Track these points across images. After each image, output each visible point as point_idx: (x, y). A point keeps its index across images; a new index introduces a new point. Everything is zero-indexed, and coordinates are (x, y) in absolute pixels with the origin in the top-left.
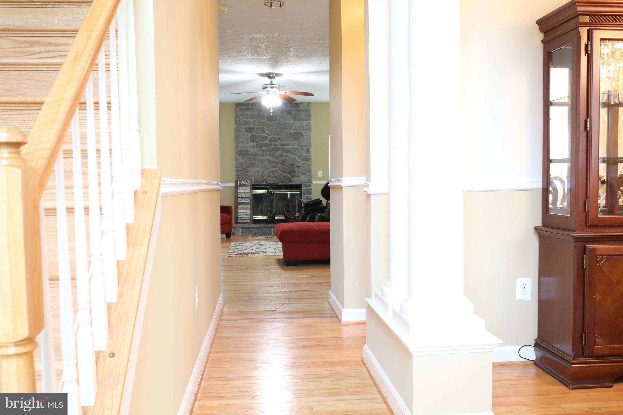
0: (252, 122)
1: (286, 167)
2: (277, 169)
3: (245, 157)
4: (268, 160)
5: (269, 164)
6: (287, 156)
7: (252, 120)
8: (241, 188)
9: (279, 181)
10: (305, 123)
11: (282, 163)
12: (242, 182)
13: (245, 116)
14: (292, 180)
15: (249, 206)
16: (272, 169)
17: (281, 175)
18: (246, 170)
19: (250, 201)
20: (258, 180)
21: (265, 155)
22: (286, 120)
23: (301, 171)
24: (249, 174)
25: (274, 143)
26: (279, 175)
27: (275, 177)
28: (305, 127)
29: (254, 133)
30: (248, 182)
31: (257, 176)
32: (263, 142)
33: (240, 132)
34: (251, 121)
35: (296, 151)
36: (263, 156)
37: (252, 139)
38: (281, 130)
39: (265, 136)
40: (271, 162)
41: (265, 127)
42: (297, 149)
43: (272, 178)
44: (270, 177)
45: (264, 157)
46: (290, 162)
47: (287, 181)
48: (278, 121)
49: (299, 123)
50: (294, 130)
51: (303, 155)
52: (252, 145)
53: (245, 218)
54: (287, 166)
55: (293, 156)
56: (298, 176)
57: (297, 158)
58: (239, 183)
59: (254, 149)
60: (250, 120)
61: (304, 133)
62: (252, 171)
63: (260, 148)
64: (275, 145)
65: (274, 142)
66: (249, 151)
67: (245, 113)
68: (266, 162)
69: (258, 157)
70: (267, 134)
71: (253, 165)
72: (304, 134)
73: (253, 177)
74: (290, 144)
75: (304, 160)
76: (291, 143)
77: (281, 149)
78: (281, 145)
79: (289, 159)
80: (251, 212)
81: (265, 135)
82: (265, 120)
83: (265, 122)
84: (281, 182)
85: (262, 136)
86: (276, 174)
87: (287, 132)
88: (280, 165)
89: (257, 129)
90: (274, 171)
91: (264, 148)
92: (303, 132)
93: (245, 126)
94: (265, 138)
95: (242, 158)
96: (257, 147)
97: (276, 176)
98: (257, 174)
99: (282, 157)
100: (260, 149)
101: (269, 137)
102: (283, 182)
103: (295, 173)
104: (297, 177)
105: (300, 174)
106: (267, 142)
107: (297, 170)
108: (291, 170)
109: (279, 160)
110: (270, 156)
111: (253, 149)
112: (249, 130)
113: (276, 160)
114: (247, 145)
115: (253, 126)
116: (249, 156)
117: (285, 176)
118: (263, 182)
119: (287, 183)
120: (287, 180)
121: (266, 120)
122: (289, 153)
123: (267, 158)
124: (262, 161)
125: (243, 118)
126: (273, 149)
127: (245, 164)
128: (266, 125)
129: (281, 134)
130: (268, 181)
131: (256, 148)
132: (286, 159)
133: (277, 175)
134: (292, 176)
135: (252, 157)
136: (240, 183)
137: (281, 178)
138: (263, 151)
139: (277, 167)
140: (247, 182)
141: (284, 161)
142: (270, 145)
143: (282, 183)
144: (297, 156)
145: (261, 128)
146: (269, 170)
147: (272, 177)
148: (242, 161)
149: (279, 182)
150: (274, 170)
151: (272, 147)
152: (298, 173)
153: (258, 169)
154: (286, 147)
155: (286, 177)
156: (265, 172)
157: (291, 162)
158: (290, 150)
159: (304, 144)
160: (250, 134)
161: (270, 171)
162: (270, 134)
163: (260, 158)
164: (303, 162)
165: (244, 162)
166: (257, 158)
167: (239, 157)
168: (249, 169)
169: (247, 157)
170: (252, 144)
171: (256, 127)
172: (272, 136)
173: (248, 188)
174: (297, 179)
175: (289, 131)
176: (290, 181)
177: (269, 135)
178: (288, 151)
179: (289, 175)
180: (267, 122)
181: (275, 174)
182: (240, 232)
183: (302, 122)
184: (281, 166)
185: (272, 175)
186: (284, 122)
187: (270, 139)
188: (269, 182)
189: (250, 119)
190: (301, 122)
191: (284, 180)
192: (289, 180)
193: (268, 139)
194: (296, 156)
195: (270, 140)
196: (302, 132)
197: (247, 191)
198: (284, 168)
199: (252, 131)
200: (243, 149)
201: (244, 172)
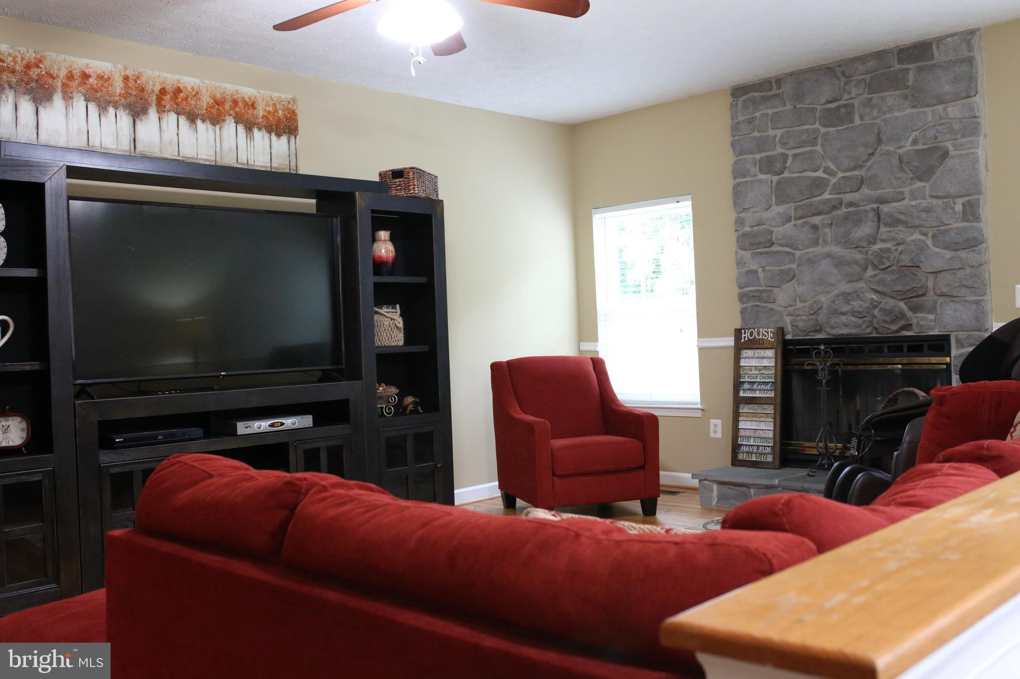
0: (777, 139)
1: (889, 278)
2: (861, 284)
3: (761, 253)
4: (829, 255)
5: (835, 271)
6: (893, 239)
7: (779, 133)
8: (749, 353)
9: (868, 326)
10: (954, 111)
11: (876, 262)
12: (751, 334)
13: (757, 122)
14: (914, 322)
15: (770, 410)
16: (845, 287)
17: (875, 307)
18: (764, 295)
19: (773, 395)
20: (800, 324)
21: (820, 241)
22: (884, 113)
23: (945, 290)
24: (774, 306)
25: (848, 197)
26: (868, 305)
27: (854, 313)
28: (957, 126)
29: (786, 174)
30: (768, 335)
31: (800, 313)
32: (814, 199)
33: (745, 176)
34: (776, 136)
35: (924, 215)
36: (816, 243)
37: (781, 193)
38: (871, 151)
39: (819, 178)
40: (839, 263)
41: (819, 148)
42: (927, 210)
43: (844, 318)
44: (837, 313)
45: (817, 250)
46: (902, 257)
47: (894, 327)
48: (857, 121)
49: (930, 114)
50: (915, 142)
51: (951, 229)
52: (779, 213)
53: (758, 449)
54: (893, 272)
55: (917, 236)
56: (935, 308)
57: (929, 242)
58: (743, 335)
59: (788, 225)
60: (772, 133)
61: (951, 148)
62: (783, 295)
63: (804, 220)
64: (851, 204)
65: (847, 195)
66: (772, 232)
67: (758, 114)
68: (825, 266)
69: (796, 249)
70: (827, 170)
71: (788, 276)
72: (952, 152)
73: (788, 315)
74: (902, 193)
75: (955, 247)
76: (907, 190)
77: (871, 215)
78: (870, 200)
79: (900, 248)
80: (774, 430)
81: (820, 174)
82: (817, 126)
83: (816, 131)
84: (876, 329)
85: (807, 178)
86: (856, 304)
87: (888, 153)
88: (870, 272)
89: (795, 156)
90: (849, 294)
91: (817, 220)
92: (949, 145)
93: (758, 156)
94: (818, 185)
95: (755, 255)
96: (796, 219)
97: (858, 309)
98: (799, 305)
99: (875, 243)
100: (805, 222)
101: (834, 180)
102: (880, 330)
103: (923, 295)
104: (933, 310)
105: (941, 300)
106: (826, 196)
107: (930, 284)
108: (908, 287)
109: (867, 253)
110: (837, 242)
111: (784, 225)
112: (768, 165)
113: (858, 256)
114: (766, 215)
115: (783, 151)
116: (775, 248)
117: (887, 308)
118: (819, 331)
119: (897, 331)
120: (893, 321)
121: (822, 126)
122: (901, 228)
123: (827, 249)
124: (811, 262)
125: (753, 131)
126: (846, 217)
127: (761, 275)
128: (819, 139)
129: (869, 163)
130: (833, 328)
131: (793, 222)
132: (888, 250)
133: (861, 307)
134: (915, 309)
135: (781, 252)
136: (746, 336)
137: (874, 316)
138: (815, 227)
139: (860, 279)
140: (768, 333)
141: (883, 254)
142: (835, 208)
143: (878, 333)
144: (930, 235)
145: (805, 153)
146: (836, 292)
147: (844, 314)
148: (754, 267)
149: (868, 330)
150: (847, 291)
151: (844, 210)
152: (936, 298)
153: (800, 289)
154: (885, 209)
155: (890, 312)
156: (822, 298)
157: (906, 260)
158: (902, 217)
159: (953, 190)
160: (775, 178)
161: (838, 296)
162: (833, 167)
163: (808, 250)
164: (948, 254)
165: (760, 270)
166: (798, 253)
167: (747, 255)
168: (776, 290)
169: (766, 253)
170: (781, 209)
171: (791, 152)
172: (841, 175)
173: (770, 353)
174: (931, 317)
175: (899, 148)
176: (908, 327)
177: (832, 174)
178: (895, 222)
179: (902, 305)
180: (823, 130)
181: (853, 303)
182: (715, 493)
183: (945, 109)
184: (875, 275)
185: (846, 308)
186: (878, 121)
187: (835, 184)
188: (834, 332)
189: (773, 129)
190: (940, 108)
191: (886, 322)
192: (903, 322)
193: (829, 188)
194: (925, 234)
195: (837, 190)
196: (941, 144)
197: (766, 363)
198: (882, 282)
199: (779, 165)
200: (755, 228)
201: (759, 301)
